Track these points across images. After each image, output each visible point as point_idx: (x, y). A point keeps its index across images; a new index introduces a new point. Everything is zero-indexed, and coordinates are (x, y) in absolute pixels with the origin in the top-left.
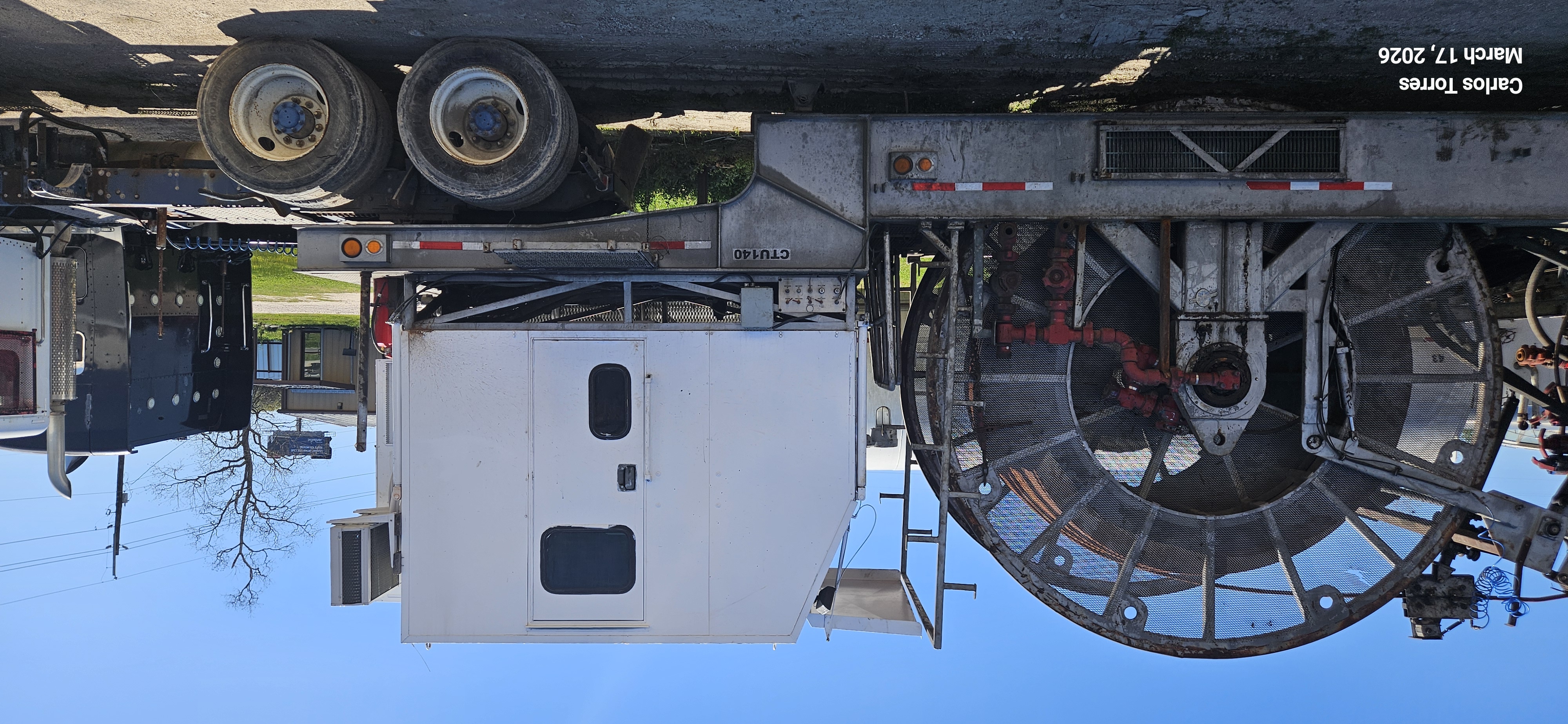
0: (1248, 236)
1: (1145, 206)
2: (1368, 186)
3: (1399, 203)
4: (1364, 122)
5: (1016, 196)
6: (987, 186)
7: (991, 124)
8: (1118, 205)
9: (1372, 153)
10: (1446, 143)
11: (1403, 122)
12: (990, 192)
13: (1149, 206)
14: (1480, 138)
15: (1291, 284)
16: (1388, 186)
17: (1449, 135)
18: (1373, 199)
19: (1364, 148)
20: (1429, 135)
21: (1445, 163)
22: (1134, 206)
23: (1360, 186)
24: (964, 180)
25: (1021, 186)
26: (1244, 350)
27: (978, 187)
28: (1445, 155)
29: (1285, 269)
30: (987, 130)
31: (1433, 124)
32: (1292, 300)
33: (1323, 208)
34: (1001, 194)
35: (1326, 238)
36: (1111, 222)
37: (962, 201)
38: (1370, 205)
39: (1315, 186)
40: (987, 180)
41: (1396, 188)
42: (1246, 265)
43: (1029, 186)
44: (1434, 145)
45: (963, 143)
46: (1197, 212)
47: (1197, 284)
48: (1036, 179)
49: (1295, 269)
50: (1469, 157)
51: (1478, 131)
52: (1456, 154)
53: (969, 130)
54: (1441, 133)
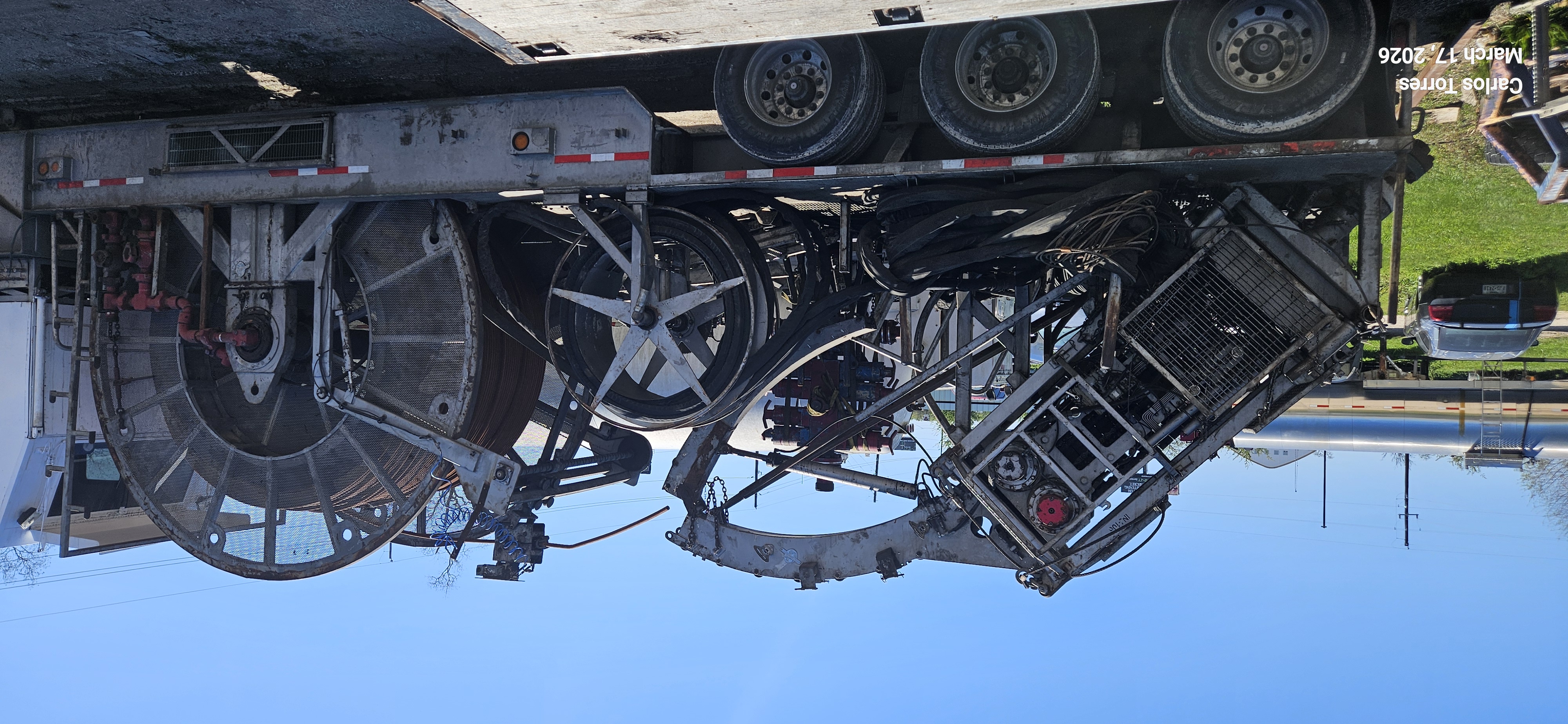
0: (271, 217)
1: (202, 194)
2: (352, 170)
3: (374, 183)
4: (348, 114)
5: (121, 190)
6: (103, 182)
7: (106, 132)
8: (185, 192)
9: (354, 141)
10: (406, 128)
11: (375, 114)
12: (105, 188)
13: (205, 193)
14: (431, 123)
15: (302, 257)
16: (365, 169)
17: (409, 122)
18: (355, 180)
19: (348, 138)
20: (394, 123)
21: (407, 147)
22: (195, 194)
23: (345, 170)
24: (89, 178)
25: (122, 181)
26: (269, 313)
27: (96, 183)
28: (406, 140)
29: (297, 244)
30: (103, 137)
31: (396, 114)
32: (304, 270)
33: (321, 191)
34: (111, 188)
35: (325, 217)
36: (183, 208)
37: (88, 195)
38: (353, 186)
39: (314, 172)
40: (102, 177)
41: (371, 171)
42: (269, 241)
43: (129, 181)
44: (399, 132)
45: (88, 149)
46: (237, 197)
47: (238, 257)
48: (133, 175)
49: (305, 243)
50: (424, 140)
51: (429, 117)
52: (414, 139)
53: (92, 138)
54: (403, 121)
